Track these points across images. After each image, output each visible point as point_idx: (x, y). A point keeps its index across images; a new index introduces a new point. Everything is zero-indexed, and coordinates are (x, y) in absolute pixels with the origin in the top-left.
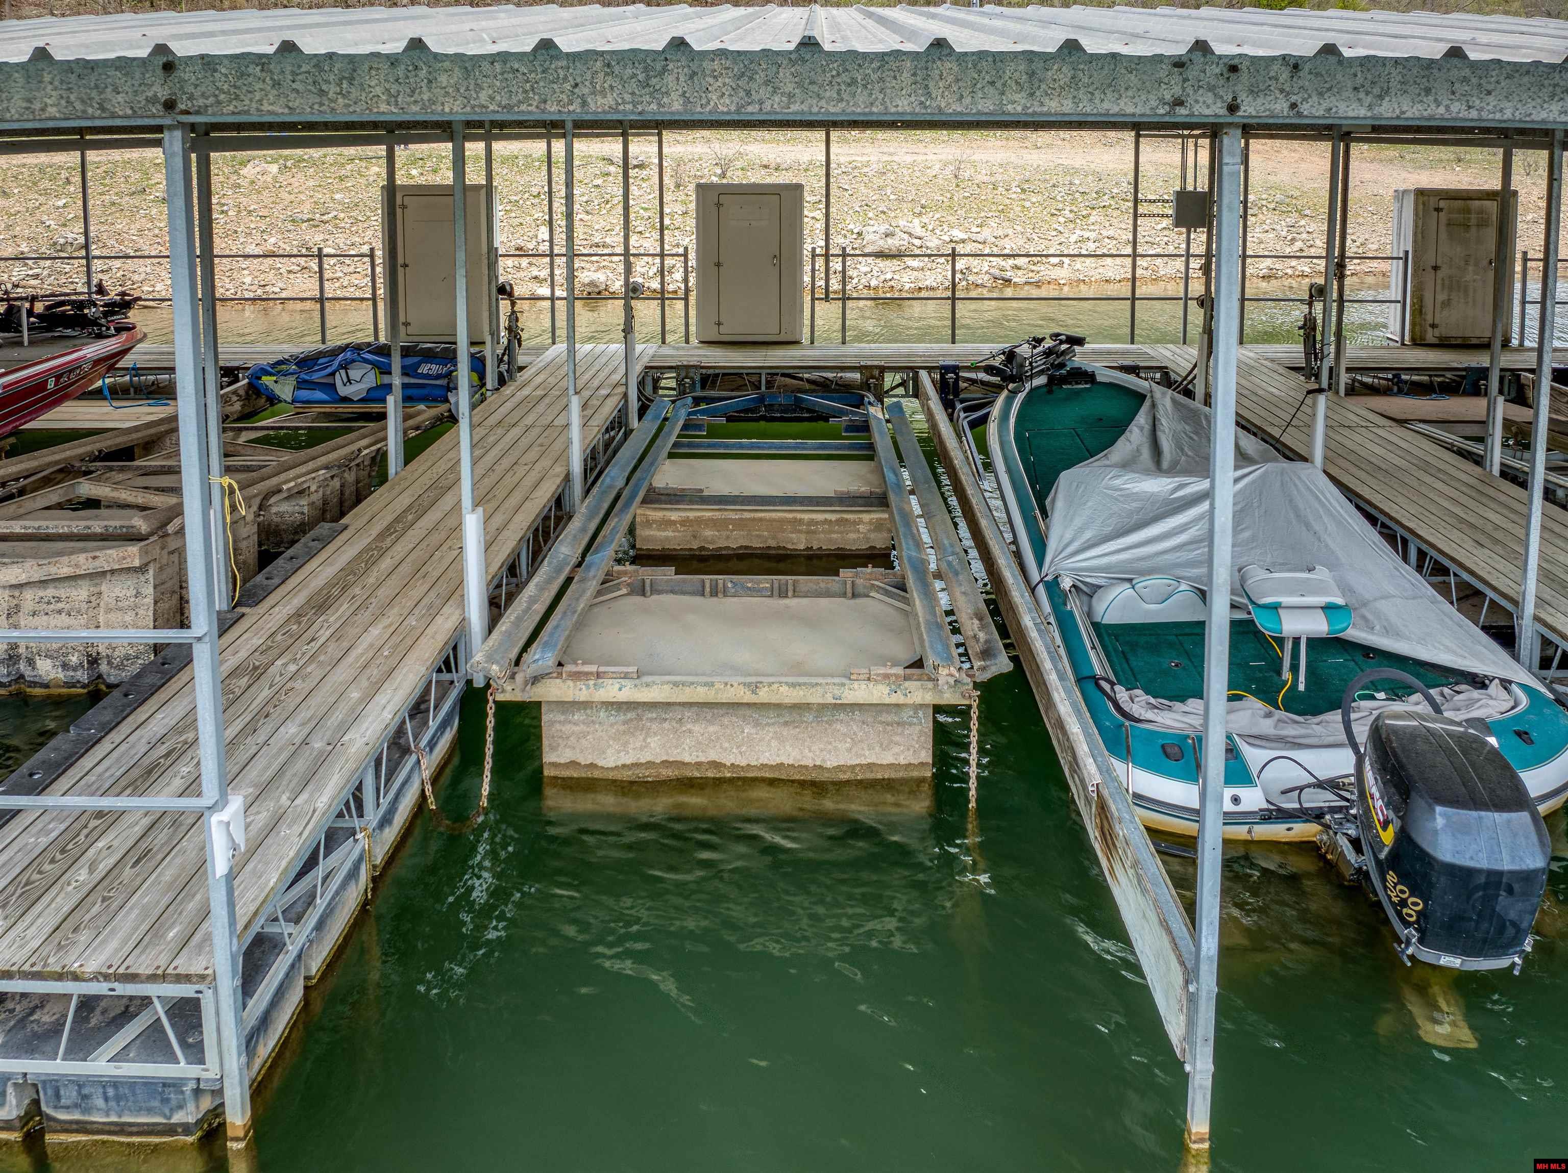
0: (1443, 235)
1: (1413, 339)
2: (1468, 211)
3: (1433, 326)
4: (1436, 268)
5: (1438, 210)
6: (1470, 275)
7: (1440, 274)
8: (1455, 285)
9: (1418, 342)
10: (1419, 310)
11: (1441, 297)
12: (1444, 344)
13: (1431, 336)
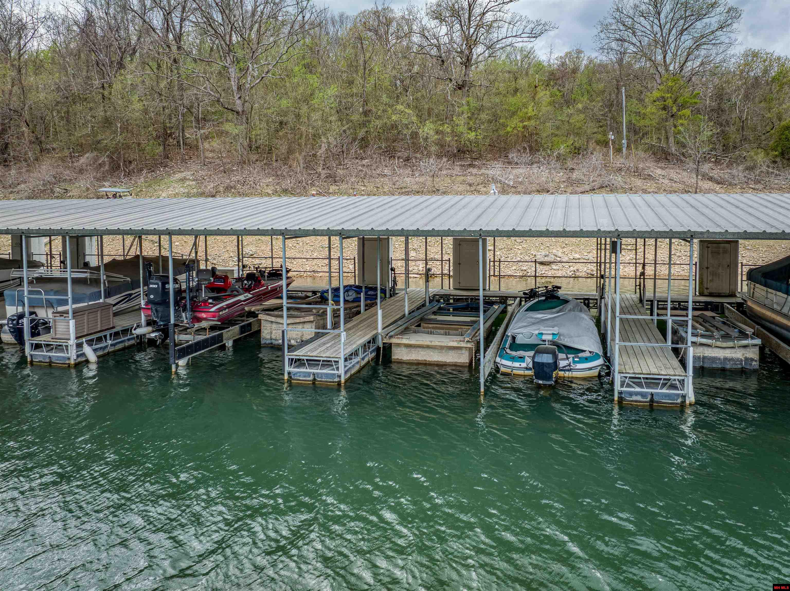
0: (710, 255)
1: (700, 293)
2: (719, 248)
3: (707, 289)
4: (707, 268)
5: (708, 247)
6: (720, 270)
7: (709, 270)
8: (714, 274)
9: (701, 294)
10: (701, 283)
11: (710, 278)
12: (711, 295)
13: (706, 292)
